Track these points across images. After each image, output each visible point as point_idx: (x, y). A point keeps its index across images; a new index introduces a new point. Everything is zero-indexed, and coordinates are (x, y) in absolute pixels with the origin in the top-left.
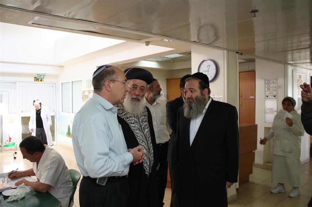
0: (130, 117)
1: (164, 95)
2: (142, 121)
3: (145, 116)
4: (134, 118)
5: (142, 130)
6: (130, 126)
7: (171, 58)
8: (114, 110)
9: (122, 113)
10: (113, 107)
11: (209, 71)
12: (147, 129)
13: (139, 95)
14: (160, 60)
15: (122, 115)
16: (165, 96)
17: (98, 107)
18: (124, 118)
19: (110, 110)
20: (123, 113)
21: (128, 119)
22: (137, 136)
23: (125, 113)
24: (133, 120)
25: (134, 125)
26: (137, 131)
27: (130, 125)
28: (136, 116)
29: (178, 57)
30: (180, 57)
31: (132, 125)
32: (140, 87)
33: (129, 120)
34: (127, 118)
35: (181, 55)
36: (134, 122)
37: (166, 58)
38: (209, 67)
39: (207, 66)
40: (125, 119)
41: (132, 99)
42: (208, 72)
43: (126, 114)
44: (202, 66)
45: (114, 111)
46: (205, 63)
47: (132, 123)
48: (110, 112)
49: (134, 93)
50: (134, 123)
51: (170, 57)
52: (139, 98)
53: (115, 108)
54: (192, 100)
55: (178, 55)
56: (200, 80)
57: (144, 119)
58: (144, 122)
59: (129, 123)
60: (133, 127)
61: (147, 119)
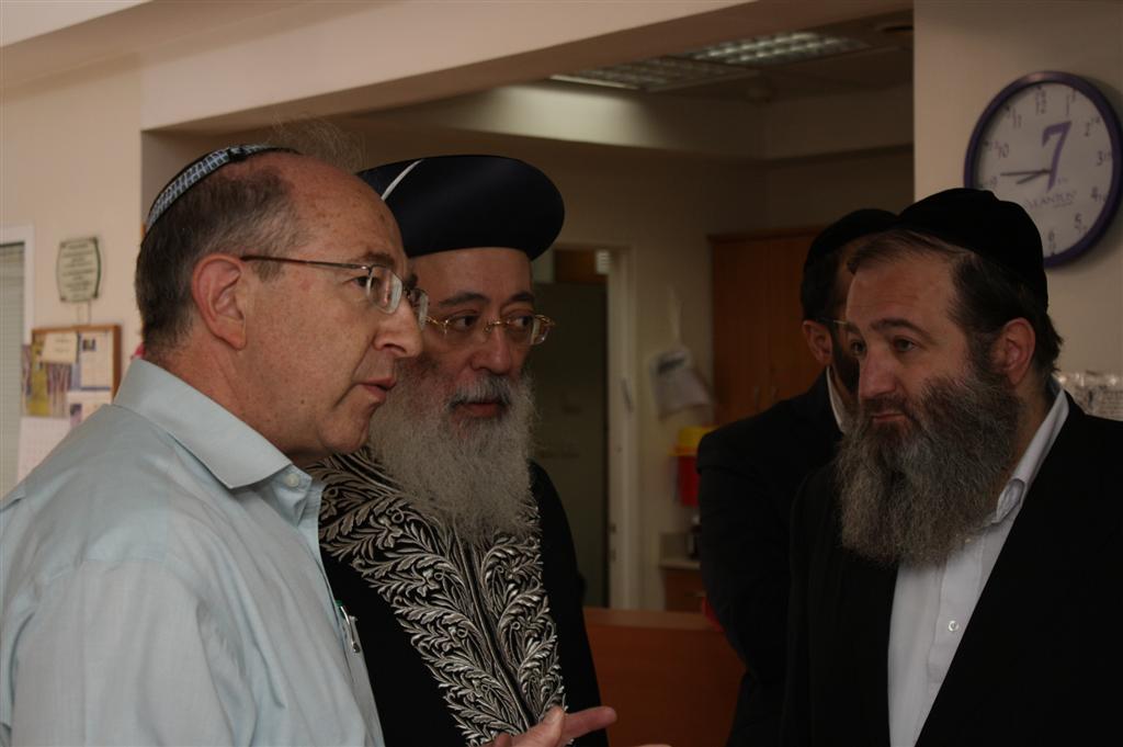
0: (398, 546)
1: (688, 363)
2: (498, 582)
3: (519, 541)
4: (429, 559)
5: (498, 651)
6: (404, 617)
7: (749, 66)
9: (331, 519)
11: (1060, 174)
12: (539, 639)
14: (658, 81)
16: (696, 372)
18: (350, 557)
19: (261, 489)
21: (388, 566)
22: (459, 701)
23: (364, 510)
24: (428, 574)
25: (432, 613)
26: (460, 664)
27: (402, 610)
28: (447, 541)
29: (804, 58)
30: (821, 56)
31: (415, 611)
33: (393, 571)
34: (380, 556)
35: (829, 42)
36: (433, 586)
37: (705, 69)
38: (1055, 138)
39: (1039, 139)
42: (1051, 183)
43: (366, 524)
44: (1003, 130)
45: (291, 498)
46: (1025, 105)
47: (414, 592)
48: (259, 506)
49: (470, 361)
50: (430, 598)
51: (745, 58)
53: (297, 475)
54: (900, 419)
55: (803, 42)
56: (966, 255)
57: (514, 557)
58: (511, 586)
59: (396, 598)
60: (424, 627)
61: (536, 562)
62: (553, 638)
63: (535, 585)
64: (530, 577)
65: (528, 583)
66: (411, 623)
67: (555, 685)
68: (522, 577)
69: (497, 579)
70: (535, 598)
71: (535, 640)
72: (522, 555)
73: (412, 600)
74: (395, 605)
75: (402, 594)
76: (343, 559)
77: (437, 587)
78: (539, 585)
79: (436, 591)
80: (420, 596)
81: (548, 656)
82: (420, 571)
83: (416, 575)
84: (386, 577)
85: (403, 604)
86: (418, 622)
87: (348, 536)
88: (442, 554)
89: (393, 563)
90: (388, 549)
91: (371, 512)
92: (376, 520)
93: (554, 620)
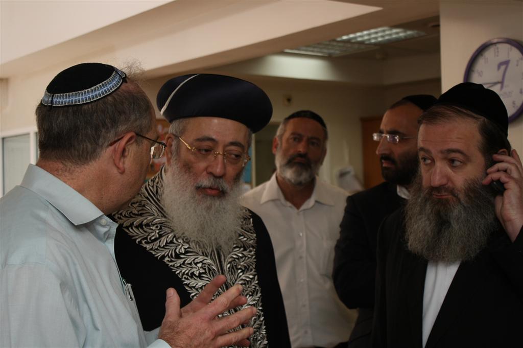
0: (186, 252)
2: (233, 269)
3: (245, 250)
4: (201, 258)
6: (187, 285)
8: (105, 230)
9: (156, 239)
10: (100, 217)
11: (506, 83)
12: (252, 295)
13: (221, 177)
15: (156, 244)
17: (43, 214)
18: (163, 257)
19: (88, 227)
20: (161, 236)
21: (182, 261)
24: (200, 265)
25: (201, 283)
27: (187, 282)
28: (209, 250)
31: (192, 282)
32: (225, 146)
33: (184, 263)
34: (178, 256)
36: (202, 271)
38: (503, 67)
39: (496, 67)
40: (167, 259)
41: (199, 189)
42: (502, 87)
43: (172, 242)
44: (480, 65)
45: (103, 230)
46: (489, 54)
47: (193, 274)
48: (88, 235)
49: (206, 169)
50: (200, 276)
52: (226, 186)
53: (106, 220)
56: (483, 119)
57: (242, 258)
58: (239, 271)
59: (184, 276)
60: (197, 290)
61: (253, 259)
62: (259, 295)
63: (251, 270)
64: (249, 266)
65: (248, 269)
66: (191, 288)
67: (259, 317)
68: (245, 267)
69: (233, 267)
70: (251, 277)
71: (250, 296)
72: (246, 256)
73: (192, 277)
74: (183, 279)
75: (187, 274)
76: (160, 258)
77: (204, 271)
78: (254, 270)
79: (203, 273)
80: (195, 275)
81: (256, 303)
82: (196, 264)
83: (194, 266)
84: (180, 266)
85: (187, 279)
86: (194, 287)
87: (163, 247)
88: (207, 256)
89: (184, 260)
90: (182, 254)
91: (175, 236)
92: (176, 240)
93: (260, 287)
